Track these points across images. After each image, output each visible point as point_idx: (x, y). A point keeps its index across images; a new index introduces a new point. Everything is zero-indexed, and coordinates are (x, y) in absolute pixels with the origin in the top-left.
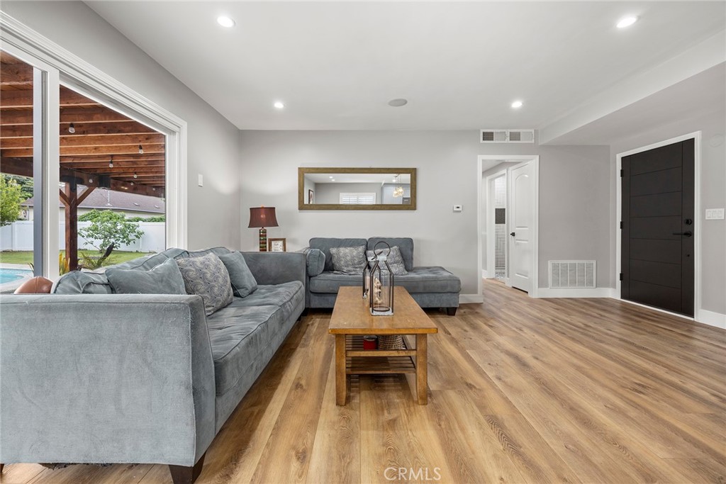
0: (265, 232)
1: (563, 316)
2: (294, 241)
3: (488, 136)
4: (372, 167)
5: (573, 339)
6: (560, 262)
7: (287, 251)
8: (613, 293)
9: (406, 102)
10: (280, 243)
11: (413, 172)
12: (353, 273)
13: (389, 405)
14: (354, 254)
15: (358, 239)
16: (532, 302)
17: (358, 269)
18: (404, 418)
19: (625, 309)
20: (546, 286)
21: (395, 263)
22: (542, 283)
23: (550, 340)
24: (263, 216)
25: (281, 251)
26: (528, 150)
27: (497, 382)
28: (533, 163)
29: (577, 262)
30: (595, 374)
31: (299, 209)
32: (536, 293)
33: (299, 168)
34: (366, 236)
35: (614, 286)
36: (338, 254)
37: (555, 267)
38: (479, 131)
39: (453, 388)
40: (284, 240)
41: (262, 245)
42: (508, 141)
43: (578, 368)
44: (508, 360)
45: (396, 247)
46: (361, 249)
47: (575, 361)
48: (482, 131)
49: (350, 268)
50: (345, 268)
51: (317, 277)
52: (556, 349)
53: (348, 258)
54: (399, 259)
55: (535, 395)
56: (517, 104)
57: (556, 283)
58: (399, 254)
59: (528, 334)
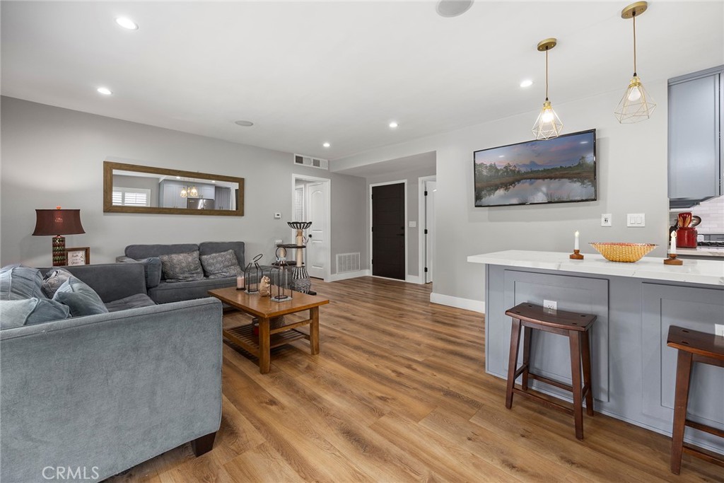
0: (63, 240)
1: (351, 290)
2: (98, 251)
3: (299, 160)
4: (200, 172)
5: (364, 301)
6: (343, 255)
7: (91, 263)
8: (368, 273)
9: (252, 124)
10: (82, 254)
11: (241, 181)
12: (190, 279)
13: (298, 362)
14: (190, 260)
15: (189, 245)
16: (330, 285)
17: (195, 275)
18: (313, 363)
19: (375, 281)
20: (335, 273)
21: (232, 265)
22: (333, 271)
23: (354, 304)
24: (59, 220)
25: (83, 263)
26: (324, 174)
27: (344, 332)
28: (327, 184)
29: (351, 254)
30: (382, 315)
31: (104, 212)
32: (329, 278)
33: (104, 162)
34: (198, 241)
35: (369, 268)
36: (171, 261)
37: (340, 258)
38: (293, 154)
39: (326, 342)
40: (87, 250)
41: (57, 258)
42: (312, 165)
43: (375, 314)
44: (342, 320)
45: (231, 251)
46: (196, 254)
47: (372, 312)
48: (295, 155)
49: (186, 275)
50: (181, 275)
51: (158, 288)
52: (360, 308)
53: (184, 265)
54: (235, 261)
55: (366, 331)
56: (327, 145)
57: (341, 270)
58: (235, 257)
59: (341, 304)
